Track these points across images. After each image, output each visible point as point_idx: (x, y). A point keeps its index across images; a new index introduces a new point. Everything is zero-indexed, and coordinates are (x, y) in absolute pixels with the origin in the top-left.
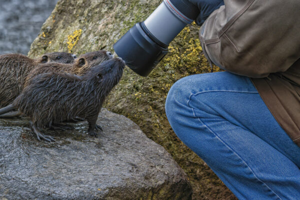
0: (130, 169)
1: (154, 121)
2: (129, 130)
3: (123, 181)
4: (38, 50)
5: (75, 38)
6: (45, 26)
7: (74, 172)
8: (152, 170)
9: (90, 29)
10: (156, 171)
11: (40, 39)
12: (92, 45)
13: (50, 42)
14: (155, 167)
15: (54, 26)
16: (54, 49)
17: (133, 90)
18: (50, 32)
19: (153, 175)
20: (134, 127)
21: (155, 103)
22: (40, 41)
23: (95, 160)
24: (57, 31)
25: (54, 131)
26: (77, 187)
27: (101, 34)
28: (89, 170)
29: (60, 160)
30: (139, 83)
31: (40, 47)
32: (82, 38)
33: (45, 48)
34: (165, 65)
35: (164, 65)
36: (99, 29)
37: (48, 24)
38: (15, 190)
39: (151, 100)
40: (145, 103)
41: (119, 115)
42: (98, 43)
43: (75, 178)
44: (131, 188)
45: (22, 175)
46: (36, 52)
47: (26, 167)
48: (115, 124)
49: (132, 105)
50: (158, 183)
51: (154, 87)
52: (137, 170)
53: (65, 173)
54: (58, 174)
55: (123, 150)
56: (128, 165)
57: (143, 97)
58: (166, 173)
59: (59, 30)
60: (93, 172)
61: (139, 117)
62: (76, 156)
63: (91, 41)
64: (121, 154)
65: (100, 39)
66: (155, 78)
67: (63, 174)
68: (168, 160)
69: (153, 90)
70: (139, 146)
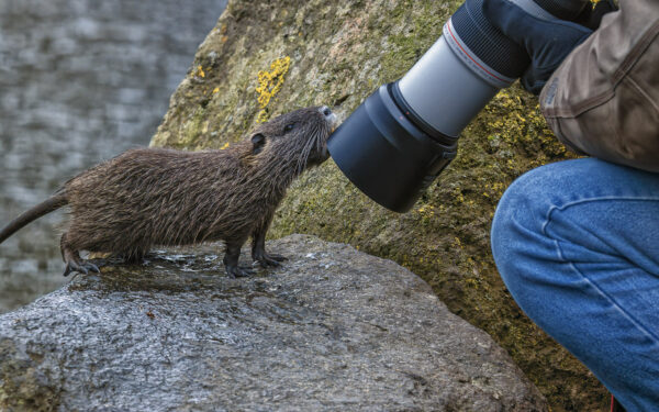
0: (410, 387)
1: (465, 272)
2: (407, 294)
4: (188, 109)
5: (275, 79)
6: (204, 51)
7: (275, 398)
8: (463, 390)
9: (311, 54)
10: (472, 391)
11: (192, 81)
12: (315, 93)
13: (217, 90)
14: (469, 382)
15: (226, 52)
16: (227, 106)
18: (215, 66)
19: (466, 401)
20: (418, 289)
21: (467, 230)
22: (192, 88)
23: (326, 367)
24: (232, 61)
27: (335, 66)
28: (310, 391)
29: (242, 369)
31: (192, 101)
32: (292, 77)
33: (204, 104)
34: (490, 137)
35: (486, 139)
36: (332, 55)
37: (211, 46)
39: (458, 223)
40: (444, 230)
41: (381, 260)
42: (329, 89)
46: (183, 113)
47: (163, 388)
48: (374, 281)
49: (413, 234)
51: (464, 192)
52: (426, 390)
53: (255, 400)
54: (238, 402)
55: (393, 342)
56: (406, 379)
57: (438, 216)
58: (497, 397)
59: (237, 60)
60: (322, 395)
61: (430, 262)
62: (282, 357)
63: (313, 85)
64: (388, 352)
65: (334, 79)
66: (466, 169)
67: (250, 402)
68: (500, 365)
69: (462, 199)
70: (431, 332)
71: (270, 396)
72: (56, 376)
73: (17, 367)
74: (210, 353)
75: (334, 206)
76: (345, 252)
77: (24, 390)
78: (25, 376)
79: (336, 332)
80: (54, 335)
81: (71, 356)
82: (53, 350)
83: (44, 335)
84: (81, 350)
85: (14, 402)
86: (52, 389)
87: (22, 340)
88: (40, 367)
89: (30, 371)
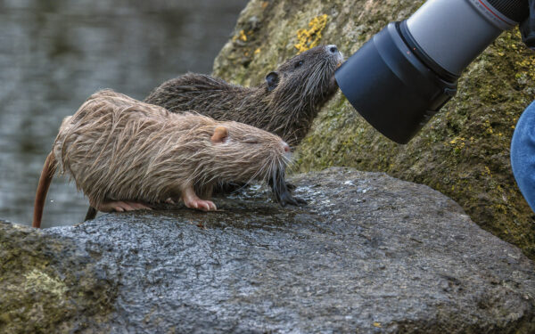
0: (445, 285)
1: (495, 199)
2: (440, 213)
3: (430, 308)
4: (232, 70)
5: (313, 35)
6: (245, 17)
7: (318, 292)
8: (494, 290)
9: (347, 10)
10: (504, 292)
11: (235, 45)
12: (351, 43)
13: (258, 51)
14: (500, 284)
15: (266, 16)
16: (268, 64)
17: (445, 132)
18: (256, 30)
19: (497, 300)
20: (450, 209)
21: (496, 159)
22: (234, 50)
23: (366, 268)
24: (272, 24)
25: (271, 217)
26: (326, 321)
27: (370, 18)
28: (351, 287)
29: (286, 270)
30: (459, 116)
31: (235, 62)
32: (329, 32)
33: (246, 65)
34: (517, 75)
35: (514, 77)
36: (367, 9)
37: (252, 11)
38: (191, 327)
39: (488, 154)
40: (474, 159)
41: (415, 185)
42: (364, 39)
43: (323, 303)
44: (449, 325)
45: (202, 300)
46: (226, 74)
47: (213, 284)
48: (409, 203)
49: (445, 164)
50: (509, 317)
51: (493, 125)
52: (460, 289)
53: (299, 294)
54: (284, 296)
55: (428, 251)
56: (441, 279)
57: (469, 147)
58: (527, 298)
59: (276, 22)
60: (362, 291)
61: (462, 190)
62: (324, 261)
63: (349, 37)
64: (423, 258)
65: (369, 29)
66: (496, 103)
67: (294, 296)
68: (529, 273)
69: (491, 131)
70: (463, 245)
71: (314, 291)
72: (113, 272)
73: (77, 263)
74: (256, 256)
75: (370, 143)
76: (382, 179)
77: (84, 283)
78: (84, 271)
79: (374, 242)
80: (111, 239)
81: (127, 256)
82: (110, 250)
83: (102, 238)
84: (136, 252)
85: (75, 294)
86: (109, 282)
87: (81, 240)
88: (98, 263)
89: (89, 266)
